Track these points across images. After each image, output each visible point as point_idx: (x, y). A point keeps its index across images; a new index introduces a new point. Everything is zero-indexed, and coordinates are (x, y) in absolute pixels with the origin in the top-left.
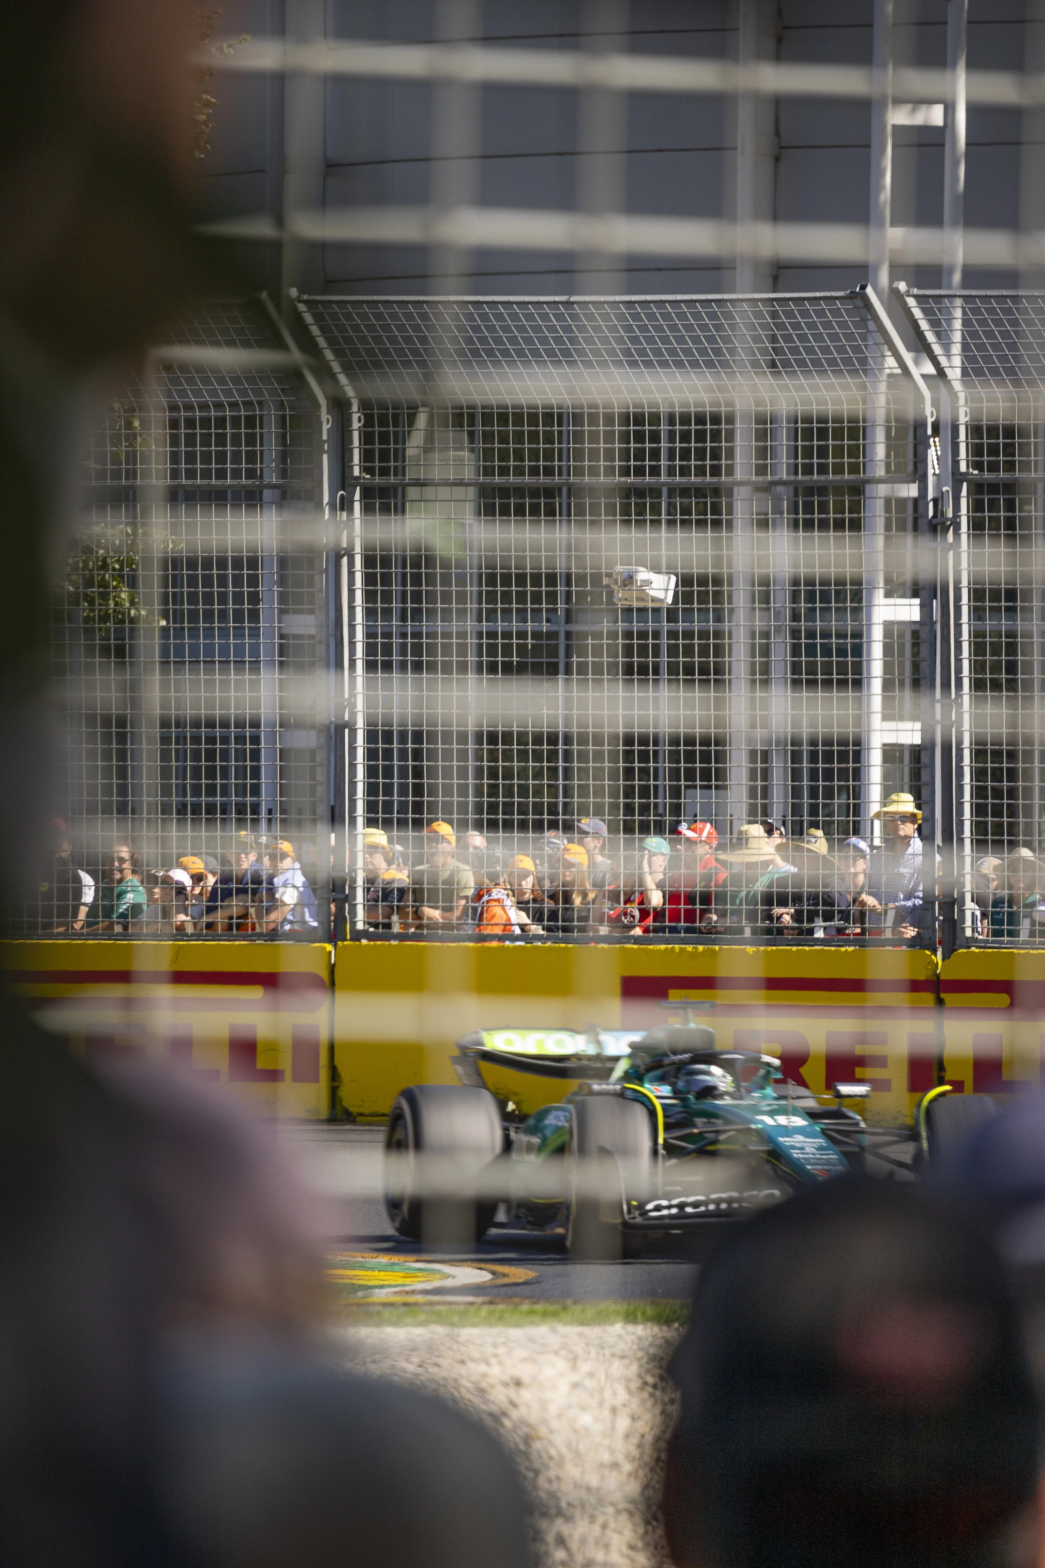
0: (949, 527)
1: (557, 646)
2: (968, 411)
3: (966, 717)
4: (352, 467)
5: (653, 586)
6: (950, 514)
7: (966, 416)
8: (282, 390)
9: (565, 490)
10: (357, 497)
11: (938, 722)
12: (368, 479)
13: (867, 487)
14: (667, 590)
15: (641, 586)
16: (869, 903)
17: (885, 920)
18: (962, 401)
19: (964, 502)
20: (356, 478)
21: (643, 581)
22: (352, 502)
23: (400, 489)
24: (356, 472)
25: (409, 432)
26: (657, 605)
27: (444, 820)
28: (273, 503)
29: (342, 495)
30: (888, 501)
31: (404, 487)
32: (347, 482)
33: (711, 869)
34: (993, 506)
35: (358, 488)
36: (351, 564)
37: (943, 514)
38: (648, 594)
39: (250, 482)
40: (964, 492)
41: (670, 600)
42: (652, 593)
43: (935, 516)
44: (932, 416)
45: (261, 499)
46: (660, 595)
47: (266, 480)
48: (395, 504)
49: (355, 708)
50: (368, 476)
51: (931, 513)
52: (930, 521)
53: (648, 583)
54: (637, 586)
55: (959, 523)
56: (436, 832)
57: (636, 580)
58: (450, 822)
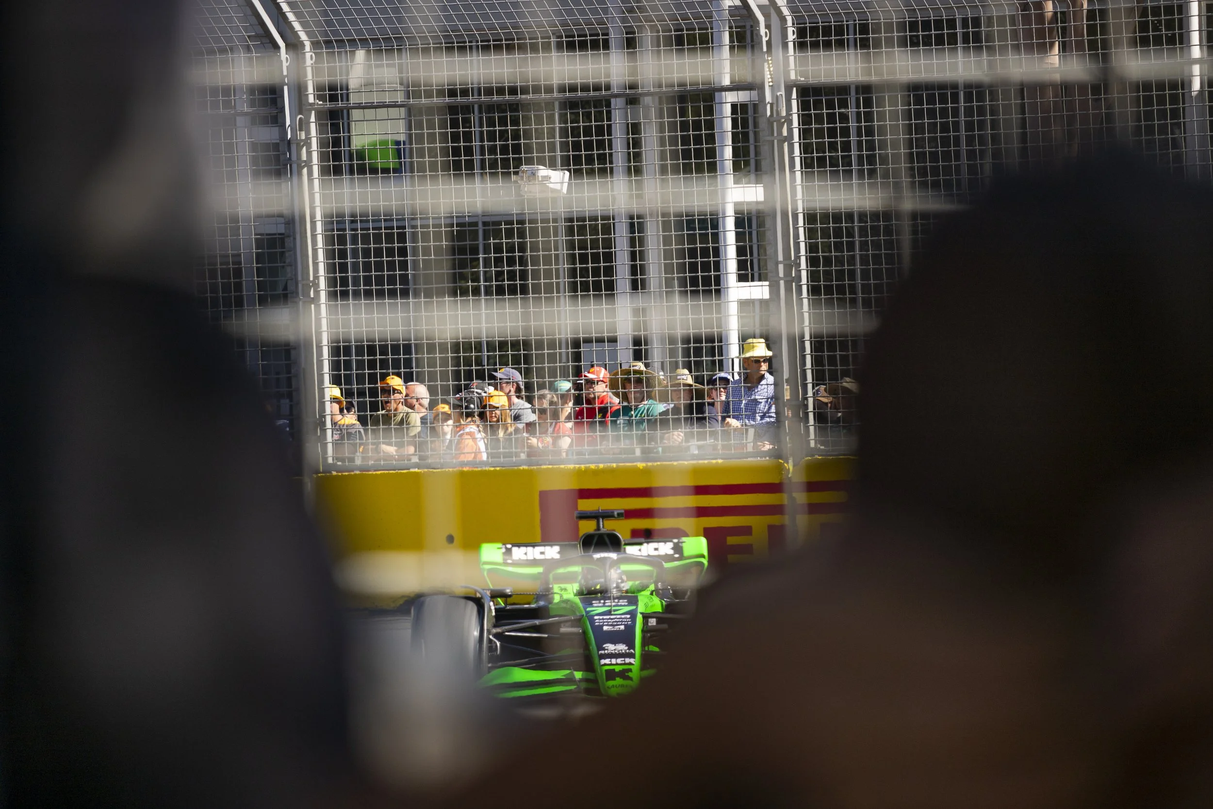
0: (783, 123)
1: (477, 230)
2: (795, 31)
3: (804, 274)
4: (307, 95)
5: (552, 180)
6: (784, 114)
7: (794, 34)
8: (249, 37)
9: (476, 107)
10: (313, 119)
11: (781, 279)
12: (321, 105)
13: (717, 94)
14: (562, 183)
15: (542, 181)
16: (733, 424)
17: (746, 438)
18: (790, 23)
19: (794, 103)
20: (311, 104)
21: (543, 177)
22: (309, 123)
23: (345, 112)
24: (311, 99)
25: (351, 66)
26: (555, 195)
27: (393, 374)
28: (246, 127)
29: (300, 119)
30: (734, 106)
31: (348, 109)
32: (304, 108)
33: (607, 403)
34: (818, 105)
35: (313, 112)
36: (310, 173)
37: (778, 113)
38: (548, 186)
39: (226, 111)
40: (794, 96)
41: (565, 190)
42: (551, 186)
43: (770, 116)
44: (766, 36)
45: (235, 125)
46: (558, 187)
47: (239, 109)
48: (343, 123)
49: (319, 287)
50: (321, 103)
51: (769, 113)
52: (768, 119)
53: (547, 178)
54: (538, 181)
55: (791, 120)
56: (388, 384)
57: (538, 176)
58: (398, 375)
